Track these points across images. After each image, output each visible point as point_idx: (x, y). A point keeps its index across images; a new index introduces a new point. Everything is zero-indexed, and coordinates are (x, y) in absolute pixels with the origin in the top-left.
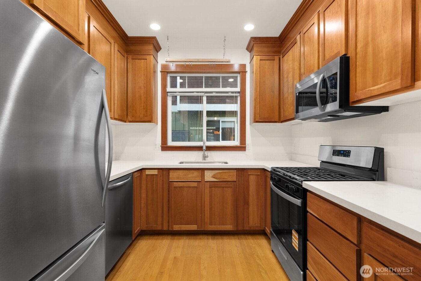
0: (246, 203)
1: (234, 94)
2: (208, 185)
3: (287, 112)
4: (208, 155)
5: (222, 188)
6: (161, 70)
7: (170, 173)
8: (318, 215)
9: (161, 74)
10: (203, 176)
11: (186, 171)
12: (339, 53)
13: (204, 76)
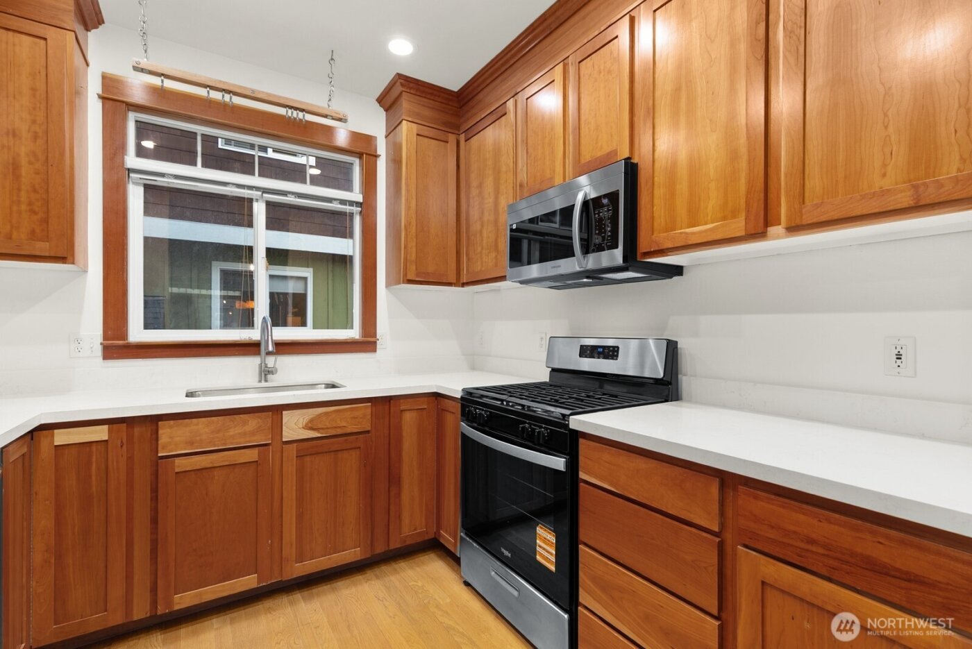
0: (394, 480)
1: (347, 208)
2: (292, 451)
3: (479, 263)
4: (277, 366)
5: (332, 453)
6: (100, 92)
7: (160, 432)
8: (611, 485)
9: (101, 104)
10: (278, 426)
11: (220, 418)
12: (616, 154)
13: (257, 143)
